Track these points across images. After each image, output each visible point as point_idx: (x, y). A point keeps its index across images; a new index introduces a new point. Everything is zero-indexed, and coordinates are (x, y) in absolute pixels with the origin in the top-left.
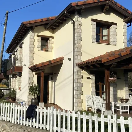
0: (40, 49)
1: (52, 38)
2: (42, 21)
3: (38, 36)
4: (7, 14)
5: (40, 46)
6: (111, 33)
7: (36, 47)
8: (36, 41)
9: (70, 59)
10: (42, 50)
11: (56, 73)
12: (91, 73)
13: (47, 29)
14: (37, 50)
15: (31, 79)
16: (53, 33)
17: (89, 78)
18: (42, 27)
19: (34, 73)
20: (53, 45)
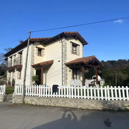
0: (37, 55)
1: (44, 49)
2: (40, 39)
3: (36, 47)
4: (30, 32)
5: (37, 53)
6: (77, 50)
7: (35, 53)
8: (35, 50)
9: (59, 61)
10: (38, 56)
11: (47, 69)
12: (71, 68)
13: (41, 44)
14: (36, 55)
15: (32, 72)
16: (44, 46)
17: (70, 71)
18: (38, 43)
19: (34, 68)
20: (44, 53)
